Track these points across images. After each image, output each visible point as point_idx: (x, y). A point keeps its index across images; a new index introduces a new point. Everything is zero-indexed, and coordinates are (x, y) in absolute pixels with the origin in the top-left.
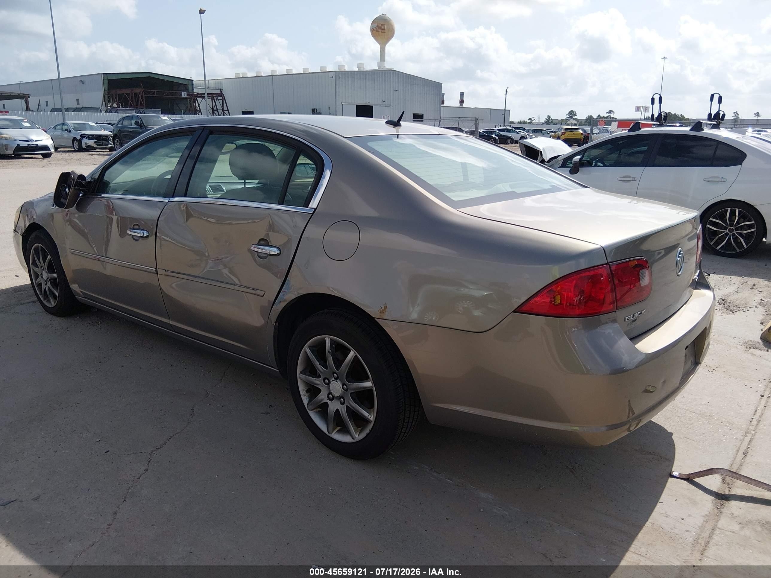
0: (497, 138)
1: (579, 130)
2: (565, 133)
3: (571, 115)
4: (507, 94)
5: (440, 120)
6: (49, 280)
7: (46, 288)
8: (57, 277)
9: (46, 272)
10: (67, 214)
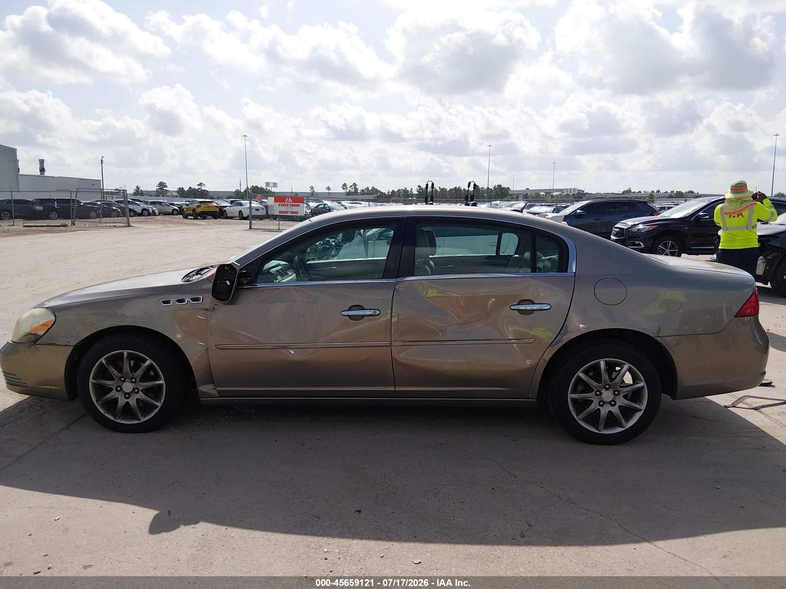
0: (119, 210)
1: (213, 203)
2: (200, 206)
3: (161, 187)
4: (103, 164)
5: (77, 192)
6: (140, 390)
7: (128, 402)
8: (163, 384)
9: (132, 382)
10: (214, 308)
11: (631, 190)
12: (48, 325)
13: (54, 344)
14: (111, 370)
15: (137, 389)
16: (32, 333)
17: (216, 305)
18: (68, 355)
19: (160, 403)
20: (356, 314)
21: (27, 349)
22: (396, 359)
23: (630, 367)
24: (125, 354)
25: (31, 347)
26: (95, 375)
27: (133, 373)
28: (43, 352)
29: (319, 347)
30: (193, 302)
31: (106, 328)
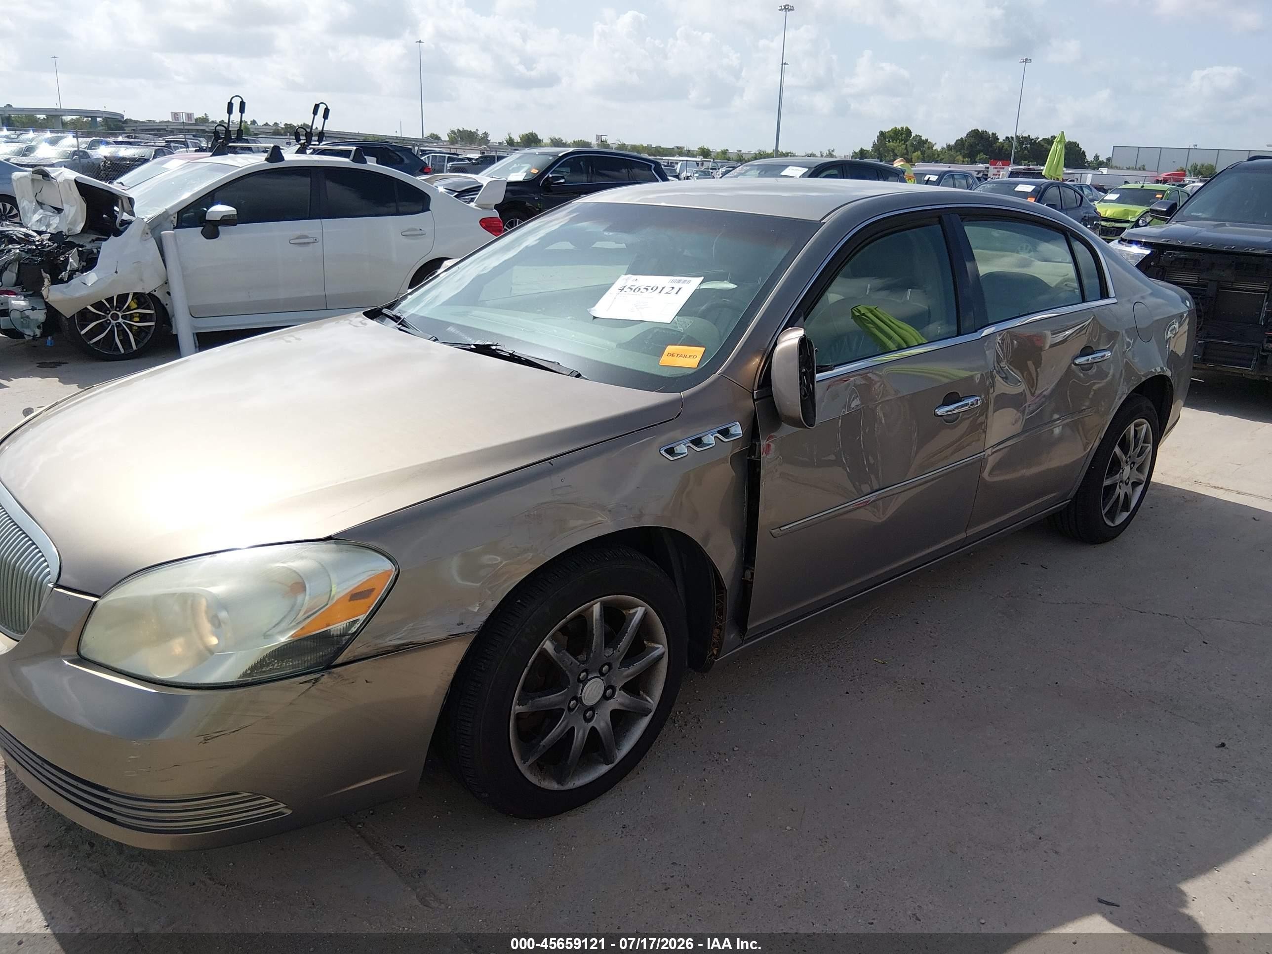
6: (618, 689)
7: (593, 729)
8: (663, 653)
9: (602, 674)
10: (769, 446)
11: (209, 117)
12: (372, 590)
13: (407, 644)
14: (568, 660)
15: (610, 687)
16: (311, 636)
17: (771, 437)
18: (458, 664)
19: (653, 701)
20: (953, 410)
21: (302, 694)
22: (984, 479)
23: (1147, 427)
24: (597, 608)
25: (316, 680)
26: (523, 688)
27: (610, 652)
28: (367, 682)
29: (911, 486)
30: (726, 440)
31: (561, 552)
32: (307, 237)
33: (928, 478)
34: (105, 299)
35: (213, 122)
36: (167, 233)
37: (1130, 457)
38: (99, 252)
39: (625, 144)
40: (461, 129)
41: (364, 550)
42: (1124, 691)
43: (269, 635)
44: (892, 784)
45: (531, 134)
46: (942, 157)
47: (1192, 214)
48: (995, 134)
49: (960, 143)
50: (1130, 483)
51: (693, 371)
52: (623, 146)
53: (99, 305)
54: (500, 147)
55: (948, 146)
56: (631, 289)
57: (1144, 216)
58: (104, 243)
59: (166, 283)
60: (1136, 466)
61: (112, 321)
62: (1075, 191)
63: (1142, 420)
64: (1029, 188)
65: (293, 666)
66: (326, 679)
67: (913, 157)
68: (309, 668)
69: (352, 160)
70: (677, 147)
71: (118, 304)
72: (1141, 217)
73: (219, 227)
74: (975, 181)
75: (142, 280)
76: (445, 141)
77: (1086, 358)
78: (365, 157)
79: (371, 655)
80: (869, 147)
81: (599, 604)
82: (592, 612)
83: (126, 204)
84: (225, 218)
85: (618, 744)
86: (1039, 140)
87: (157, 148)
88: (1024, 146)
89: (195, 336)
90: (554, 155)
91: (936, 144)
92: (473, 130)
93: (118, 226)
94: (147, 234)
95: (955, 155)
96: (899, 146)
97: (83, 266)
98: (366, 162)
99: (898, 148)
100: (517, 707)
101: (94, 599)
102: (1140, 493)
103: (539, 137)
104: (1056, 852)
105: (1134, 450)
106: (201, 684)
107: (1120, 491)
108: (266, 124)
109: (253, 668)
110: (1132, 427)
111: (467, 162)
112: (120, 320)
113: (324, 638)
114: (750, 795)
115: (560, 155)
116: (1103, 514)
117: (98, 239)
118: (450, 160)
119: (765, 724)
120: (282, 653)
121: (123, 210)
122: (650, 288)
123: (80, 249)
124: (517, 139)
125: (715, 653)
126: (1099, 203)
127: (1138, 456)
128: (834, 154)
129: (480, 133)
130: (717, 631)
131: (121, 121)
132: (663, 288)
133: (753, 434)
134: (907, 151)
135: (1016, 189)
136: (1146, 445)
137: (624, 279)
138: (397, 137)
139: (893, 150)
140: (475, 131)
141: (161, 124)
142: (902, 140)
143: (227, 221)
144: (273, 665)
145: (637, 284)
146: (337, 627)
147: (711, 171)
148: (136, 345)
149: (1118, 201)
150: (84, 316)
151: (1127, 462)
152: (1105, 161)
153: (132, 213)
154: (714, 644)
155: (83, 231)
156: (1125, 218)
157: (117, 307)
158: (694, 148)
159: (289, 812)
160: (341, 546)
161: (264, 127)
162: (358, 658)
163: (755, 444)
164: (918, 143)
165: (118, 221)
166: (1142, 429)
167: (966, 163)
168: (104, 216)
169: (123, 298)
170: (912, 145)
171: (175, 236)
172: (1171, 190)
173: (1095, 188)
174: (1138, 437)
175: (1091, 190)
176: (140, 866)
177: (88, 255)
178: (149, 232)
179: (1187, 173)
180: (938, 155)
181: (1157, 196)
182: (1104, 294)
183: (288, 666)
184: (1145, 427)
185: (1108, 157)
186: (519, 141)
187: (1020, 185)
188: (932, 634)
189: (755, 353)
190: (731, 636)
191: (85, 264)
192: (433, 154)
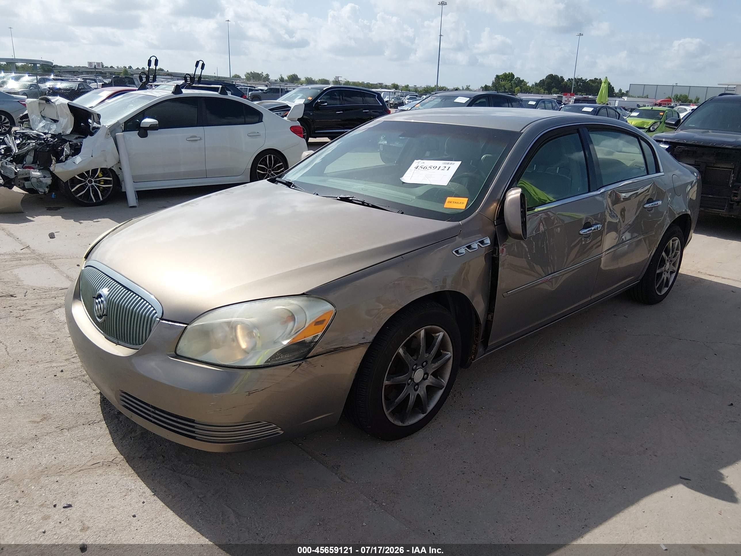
6: (430, 374)
7: (418, 394)
8: (451, 357)
9: (423, 367)
10: (503, 249)
11: (103, 64)
12: (324, 320)
13: (340, 348)
14: (409, 359)
15: (426, 373)
16: (298, 342)
17: (504, 245)
18: (362, 358)
19: (445, 382)
20: (586, 232)
21: (293, 371)
22: (601, 268)
23: (678, 242)
24: (422, 332)
25: (300, 365)
26: (388, 373)
27: (427, 355)
28: (322, 366)
29: (569, 271)
30: (483, 246)
31: (409, 303)
32: (196, 137)
33: (575, 268)
34: (85, 172)
35: (106, 67)
36: (119, 134)
37: (669, 258)
38: (81, 145)
39: (349, 81)
40: (253, 72)
41: (319, 300)
42: (677, 378)
43: (276, 342)
44: (567, 424)
45: (294, 75)
46: (532, 90)
47: (690, 125)
48: (562, 77)
49: (542, 82)
50: (669, 272)
51: (462, 211)
52: (347, 83)
53: (81, 175)
54: (276, 82)
55: (536, 84)
56: (422, 168)
57: (653, 125)
58: (84, 139)
59: (119, 163)
60: (673, 262)
61: (89, 184)
62: (615, 111)
63: (677, 238)
64: (590, 110)
65: (289, 358)
66: (304, 364)
67: (515, 90)
68: (296, 358)
69: (219, 93)
70: (379, 83)
71: (92, 174)
72: (652, 126)
73: (148, 131)
74: (556, 105)
75: (106, 161)
76: (244, 79)
77: (649, 204)
78: (227, 91)
79: (323, 353)
80: (490, 84)
81: (424, 330)
82: (420, 334)
83: (96, 118)
84: (152, 126)
85: (428, 404)
86: (587, 80)
87: (79, 83)
88: (579, 84)
89: (136, 193)
90: (321, 89)
91: (528, 82)
92: (260, 73)
93: (91, 130)
94: (108, 134)
95: (539, 89)
96: (507, 84)
97: (73, 153)
98: (227, 95)
99: (506, 85)
100: (386, 382)
101: (185, 326)
102: (674, 277)
103: (299, 77)
104: (656, 456)
105: (672, 254)
106: (246, 366)
107: (664, 276)
108: (138, 69)
109: (271, 358)
110: (671, 241)
111: (260, 91)
112: (93, 184)
113: (302, 344)
114: (496, 430)
115: (324, 89)
116: (656, 288)
117: (79, 138)
118: (250, 90)
119: (495, 396)
120: (285, 350)
121: (94, 121)
122: (432, 167)
123: (71, 143)
124: (286, 78)
125: (473, 358)
126: (627, 118)
127: (673, 258)
128: (470, 88)
129: (264, 74)
130: (474, 346)
131: (51, 66)
132: (440, 167)
133: (495, 243)
134: (512, 86)
135: (583, 110)
136: (677, 251)
137: (416, 162)
138: (215, 76)
139: (504, 86)
140: (261, 73)
141: (75, 68)
142: (509, 80)
143: (153, 128)
144: (281, 357)
145: (425, 165)
146: (309, 339)
147: (401, 97)
148: (102, 198)
149: (638, 116)
150: (73, 181)
151: (668, 260)
152: (625, 93)
153: (99, 123)
154: (472, 353)
155: (71, 133)
156: (642, 126)
157: (91, 176)
158: (389, 84)
159: (282, 432)
160: (310, 298)
161: (137, 70)
162: (318, 354)
163: (496, 249)
164: (518, 82)
165: (91, 128)
166: (676, 243)
167: (546, 93)
168: (82, 124)
169: (95, 171)
170: (515, 83)
171: (124, 136)
172: (668, 110)
173: (623, 108)
174: (673, 247)
175: (621, 110)
176: (192, 466)
177: (75, 147)
178: (109, 133)
179: (672, 99)
180: (530, 89)
181: (661, 114)
182: (658, 171)
183: (287, 357)
184: (677, 241)
185: (627, 90)
186: (287, 79)
187: (585, 108)
188: (573, 351)
189: (494, 201)
190: (481, 350)
191: (73, 151)
192: (240, 87)
